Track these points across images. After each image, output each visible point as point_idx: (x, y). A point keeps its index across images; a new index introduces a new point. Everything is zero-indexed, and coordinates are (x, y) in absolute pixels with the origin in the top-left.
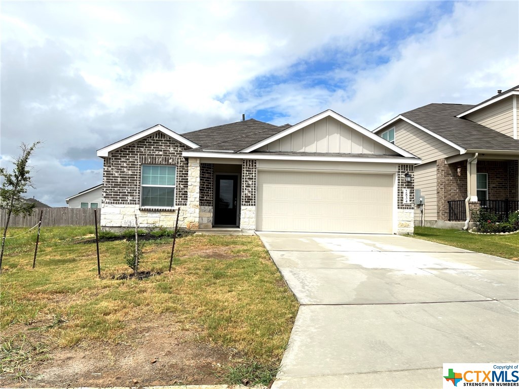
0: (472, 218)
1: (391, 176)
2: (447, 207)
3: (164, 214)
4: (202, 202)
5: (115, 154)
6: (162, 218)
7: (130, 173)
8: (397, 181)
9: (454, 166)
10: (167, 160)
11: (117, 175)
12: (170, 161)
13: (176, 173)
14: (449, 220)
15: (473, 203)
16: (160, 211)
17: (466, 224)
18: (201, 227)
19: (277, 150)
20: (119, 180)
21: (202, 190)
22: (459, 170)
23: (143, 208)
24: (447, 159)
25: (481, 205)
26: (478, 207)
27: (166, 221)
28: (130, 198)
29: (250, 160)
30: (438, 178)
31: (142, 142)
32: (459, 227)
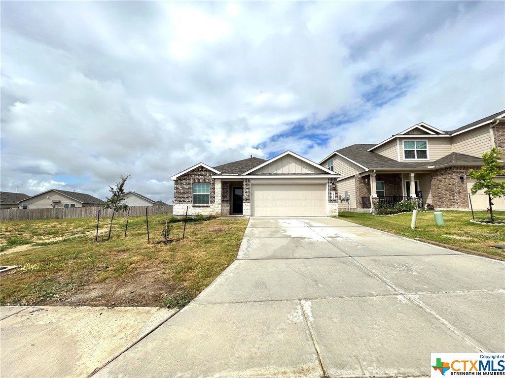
0: (374, 207)
1: (325, 184)
2: (361, 200)
3: (204, 208)
4: (223, 201)
5: (180, 179)
6: (203, 210)
7: (187, 187)
8: (328, 187)
9: (364, 178)
10: (205, 180)
11: (181, 189)
12: (207, 181)
13: (210, 187)
14: (363, 208)
15: (374, 198)
16: (202, 207)
17: (371, 210)
18: (222, 214)
19: (261, 173)
20: (182, 191)
21: (223, 195)
22: (366, 180)
23: (194, 205)
24: (360, 174)
25: (379, 199)
26: (378, 200)
27: (205, 212)
28: (187, 200)
29: (247, 179)
30: (356, 185)
31: (193, 172)
32: (368, 212)
